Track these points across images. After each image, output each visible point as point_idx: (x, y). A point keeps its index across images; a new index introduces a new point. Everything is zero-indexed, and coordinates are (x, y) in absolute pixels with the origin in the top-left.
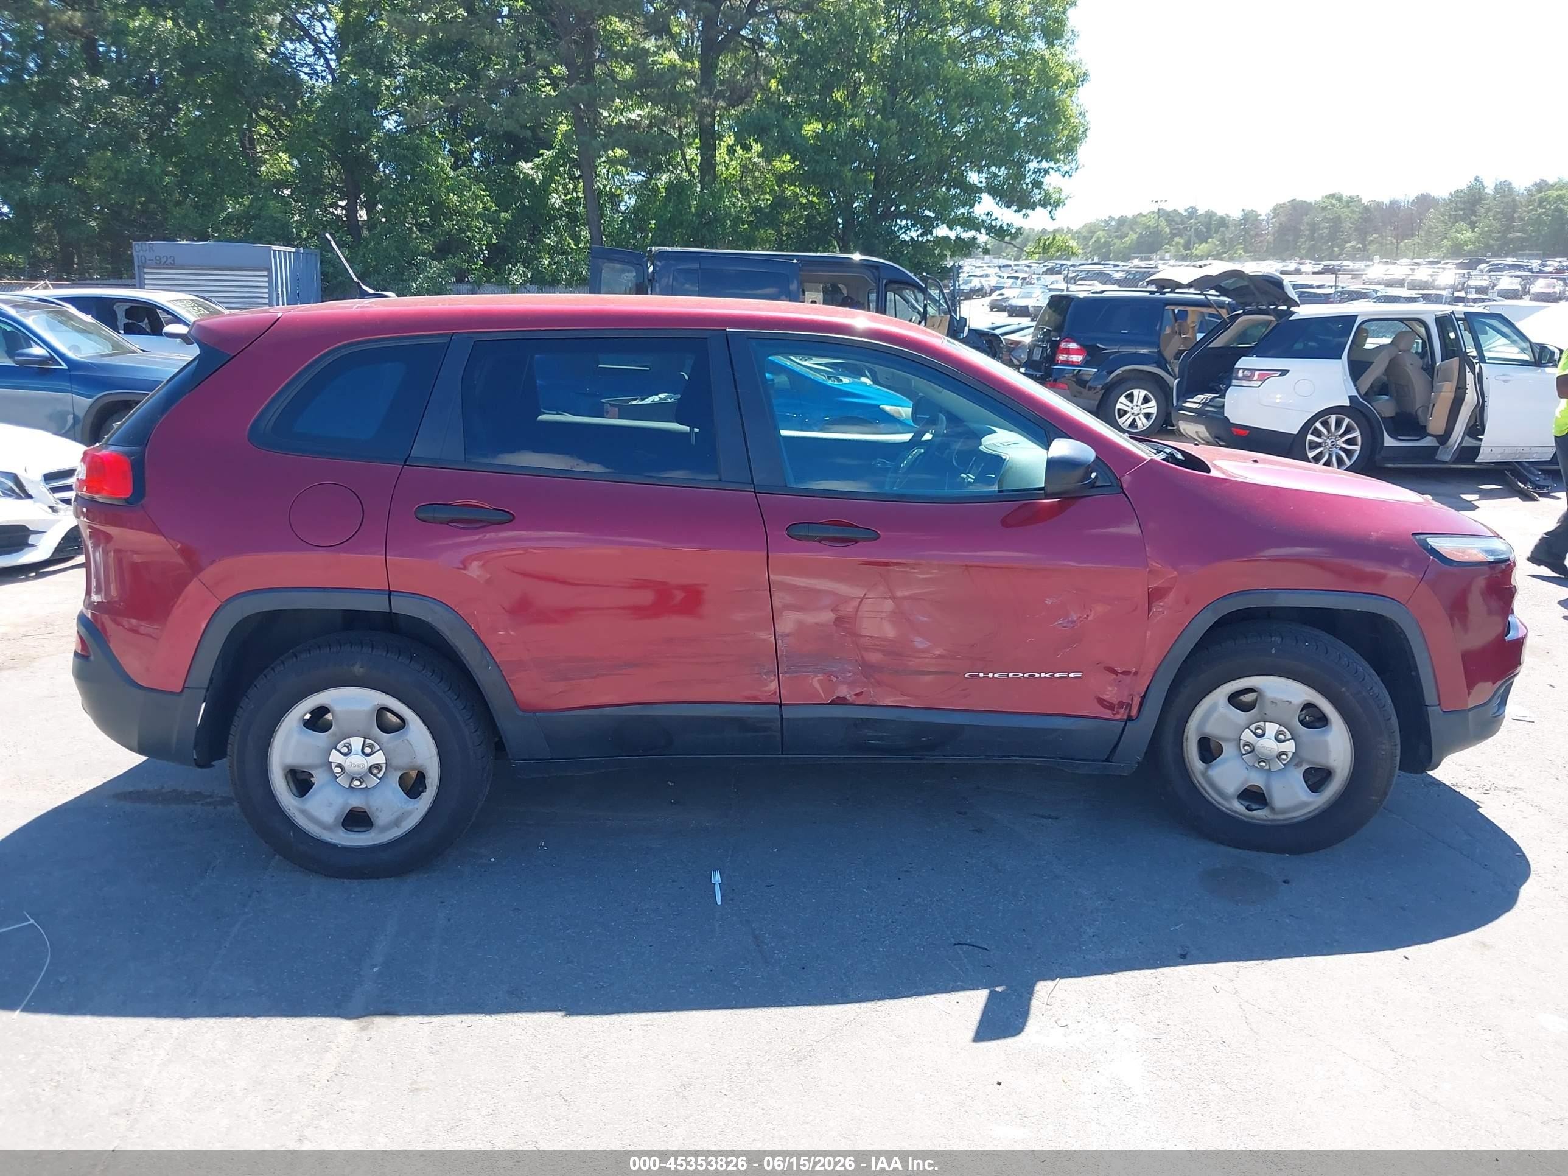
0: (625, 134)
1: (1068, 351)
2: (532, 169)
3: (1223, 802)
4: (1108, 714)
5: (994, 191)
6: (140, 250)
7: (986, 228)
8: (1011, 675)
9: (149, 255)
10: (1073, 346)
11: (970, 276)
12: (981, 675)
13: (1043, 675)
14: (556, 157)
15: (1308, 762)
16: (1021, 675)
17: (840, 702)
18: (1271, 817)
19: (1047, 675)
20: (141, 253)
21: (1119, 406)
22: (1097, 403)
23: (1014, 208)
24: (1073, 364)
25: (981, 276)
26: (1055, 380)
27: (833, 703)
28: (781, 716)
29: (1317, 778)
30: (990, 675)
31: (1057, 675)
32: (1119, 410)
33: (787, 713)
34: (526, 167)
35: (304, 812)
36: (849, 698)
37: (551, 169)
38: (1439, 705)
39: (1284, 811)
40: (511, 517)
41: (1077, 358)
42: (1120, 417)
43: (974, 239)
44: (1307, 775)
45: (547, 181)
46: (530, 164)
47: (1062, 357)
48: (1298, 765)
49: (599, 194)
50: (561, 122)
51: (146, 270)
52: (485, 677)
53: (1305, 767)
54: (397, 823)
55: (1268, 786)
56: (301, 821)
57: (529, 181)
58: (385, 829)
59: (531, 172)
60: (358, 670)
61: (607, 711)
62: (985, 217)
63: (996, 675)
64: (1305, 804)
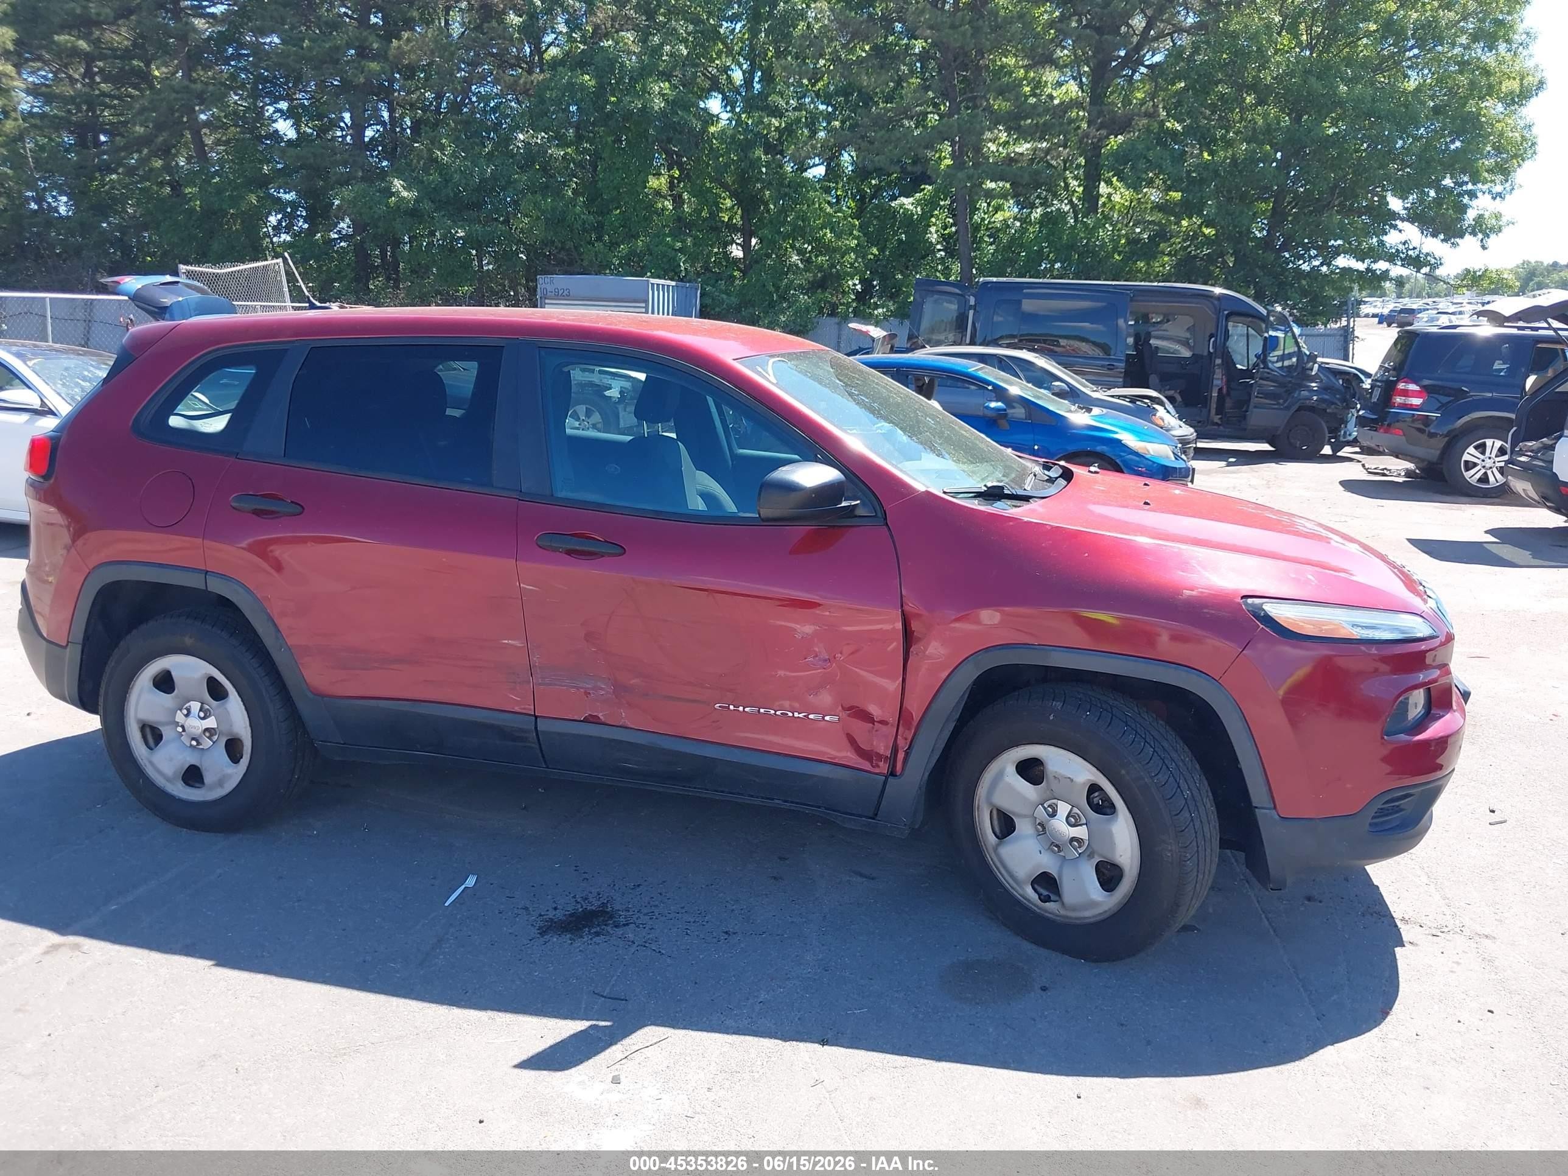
0: (1006, 168)
1: (1406, 393)
2: (913, 204)
3: (1015, 885)
4: (866, 766)
5: (1413, 217)
6: (544, 282)
7: (1402, 260)
8: (762, 710)
9: (549, 288)
10: (1413, 387)
11: (1439, 313)
12: (732, 707)
13: (796, 715)
14: (937, 191)
15: (1101, 855)
16: (772, 712)
17: (592, 720)
18: (1063, 912)
19: (801, 715)
20: (544, 286)
21: (1466, 457)
22: (1438, 452)
23: (1442, 236)
24: (1411, 407)
25: (1453, 313)
26: (1389, 425)
27: (586, 721)
28: (536, 728)
29: (1109, 875)
30: (741, 709)
31: (811, 716)
32: (1466, 462)
33: (542, 726)
34: (907, 202)
35: (151, 762)
36: (601, 718)
37: (930, 205)
38: (1275, 808)
39: (1074, 909)
40: (301, 510)
41: (1417, 401)
42: (1467, 469)
43: (1387, 271)
44: (1099, 868)
45: (926, 216)
46: (911, 200)
47: (1399, 400)
48: (1091, 856)
49: (977, 228)
50: (945, 158)
51: (547, 301)
52: (278, 657)
53: (1097, 859)
54: (220, 783)
55: (1060, 876)
56: (150, 771)
57: (908, 216)
58: (211, 788)
59: (911, 207)
60: (188, 641)
61: (382, 704)
62: (1401, 247)
63: (747, 709)
64: (1094, 904)
